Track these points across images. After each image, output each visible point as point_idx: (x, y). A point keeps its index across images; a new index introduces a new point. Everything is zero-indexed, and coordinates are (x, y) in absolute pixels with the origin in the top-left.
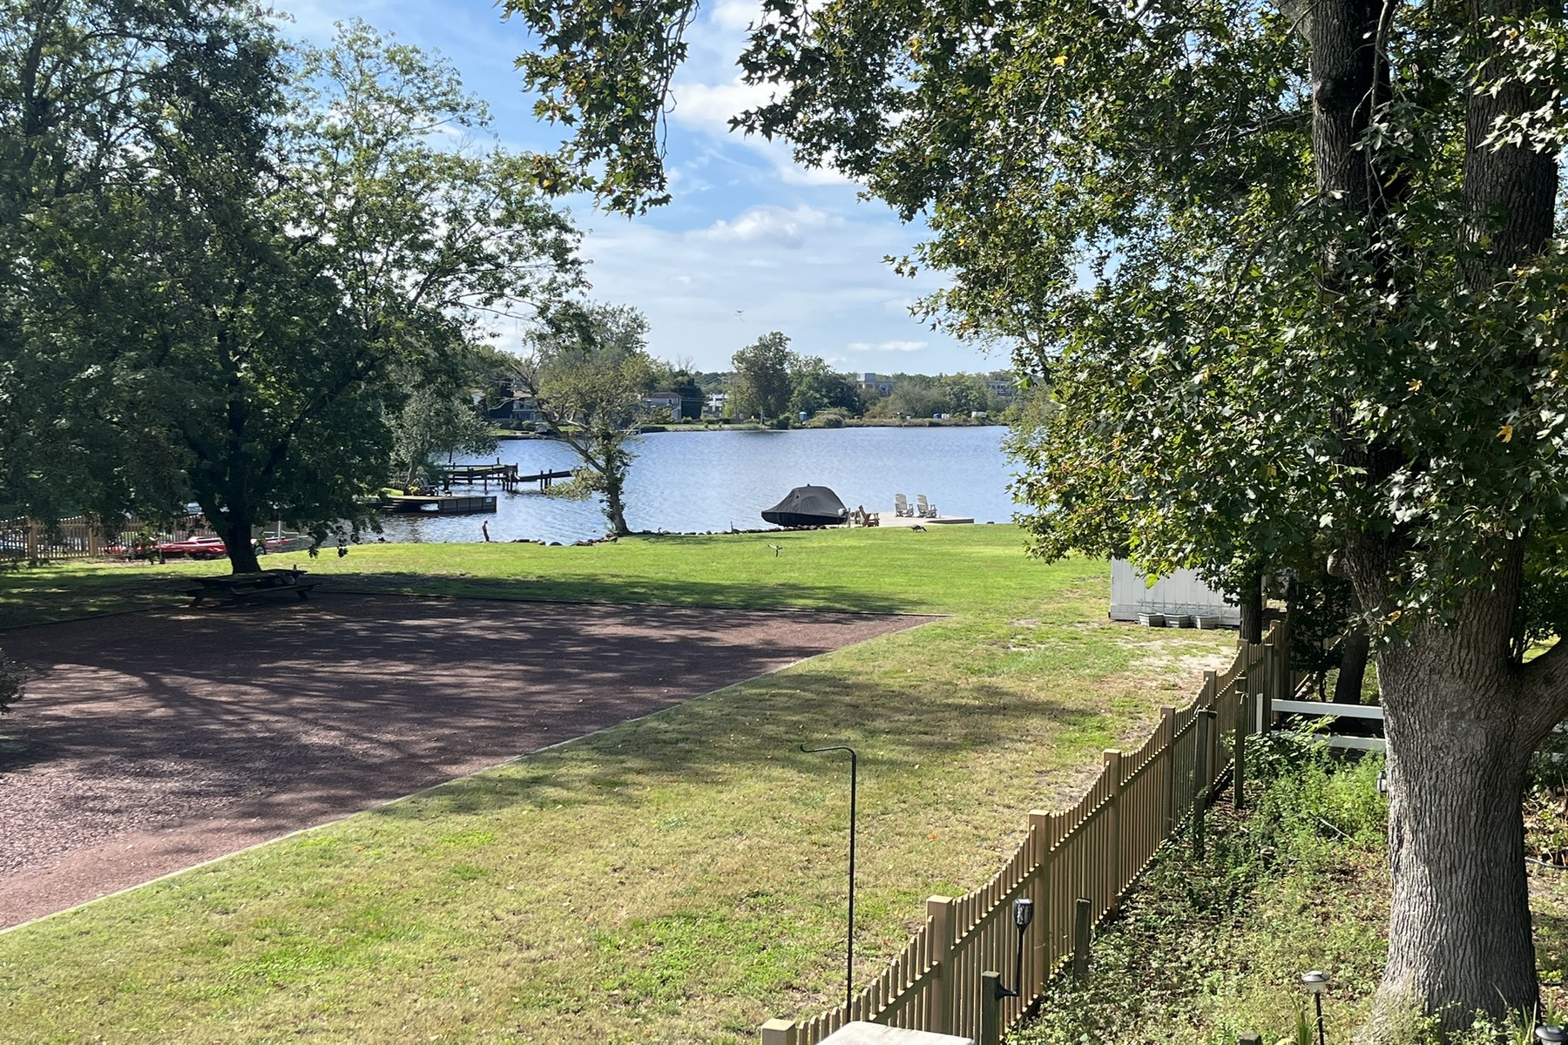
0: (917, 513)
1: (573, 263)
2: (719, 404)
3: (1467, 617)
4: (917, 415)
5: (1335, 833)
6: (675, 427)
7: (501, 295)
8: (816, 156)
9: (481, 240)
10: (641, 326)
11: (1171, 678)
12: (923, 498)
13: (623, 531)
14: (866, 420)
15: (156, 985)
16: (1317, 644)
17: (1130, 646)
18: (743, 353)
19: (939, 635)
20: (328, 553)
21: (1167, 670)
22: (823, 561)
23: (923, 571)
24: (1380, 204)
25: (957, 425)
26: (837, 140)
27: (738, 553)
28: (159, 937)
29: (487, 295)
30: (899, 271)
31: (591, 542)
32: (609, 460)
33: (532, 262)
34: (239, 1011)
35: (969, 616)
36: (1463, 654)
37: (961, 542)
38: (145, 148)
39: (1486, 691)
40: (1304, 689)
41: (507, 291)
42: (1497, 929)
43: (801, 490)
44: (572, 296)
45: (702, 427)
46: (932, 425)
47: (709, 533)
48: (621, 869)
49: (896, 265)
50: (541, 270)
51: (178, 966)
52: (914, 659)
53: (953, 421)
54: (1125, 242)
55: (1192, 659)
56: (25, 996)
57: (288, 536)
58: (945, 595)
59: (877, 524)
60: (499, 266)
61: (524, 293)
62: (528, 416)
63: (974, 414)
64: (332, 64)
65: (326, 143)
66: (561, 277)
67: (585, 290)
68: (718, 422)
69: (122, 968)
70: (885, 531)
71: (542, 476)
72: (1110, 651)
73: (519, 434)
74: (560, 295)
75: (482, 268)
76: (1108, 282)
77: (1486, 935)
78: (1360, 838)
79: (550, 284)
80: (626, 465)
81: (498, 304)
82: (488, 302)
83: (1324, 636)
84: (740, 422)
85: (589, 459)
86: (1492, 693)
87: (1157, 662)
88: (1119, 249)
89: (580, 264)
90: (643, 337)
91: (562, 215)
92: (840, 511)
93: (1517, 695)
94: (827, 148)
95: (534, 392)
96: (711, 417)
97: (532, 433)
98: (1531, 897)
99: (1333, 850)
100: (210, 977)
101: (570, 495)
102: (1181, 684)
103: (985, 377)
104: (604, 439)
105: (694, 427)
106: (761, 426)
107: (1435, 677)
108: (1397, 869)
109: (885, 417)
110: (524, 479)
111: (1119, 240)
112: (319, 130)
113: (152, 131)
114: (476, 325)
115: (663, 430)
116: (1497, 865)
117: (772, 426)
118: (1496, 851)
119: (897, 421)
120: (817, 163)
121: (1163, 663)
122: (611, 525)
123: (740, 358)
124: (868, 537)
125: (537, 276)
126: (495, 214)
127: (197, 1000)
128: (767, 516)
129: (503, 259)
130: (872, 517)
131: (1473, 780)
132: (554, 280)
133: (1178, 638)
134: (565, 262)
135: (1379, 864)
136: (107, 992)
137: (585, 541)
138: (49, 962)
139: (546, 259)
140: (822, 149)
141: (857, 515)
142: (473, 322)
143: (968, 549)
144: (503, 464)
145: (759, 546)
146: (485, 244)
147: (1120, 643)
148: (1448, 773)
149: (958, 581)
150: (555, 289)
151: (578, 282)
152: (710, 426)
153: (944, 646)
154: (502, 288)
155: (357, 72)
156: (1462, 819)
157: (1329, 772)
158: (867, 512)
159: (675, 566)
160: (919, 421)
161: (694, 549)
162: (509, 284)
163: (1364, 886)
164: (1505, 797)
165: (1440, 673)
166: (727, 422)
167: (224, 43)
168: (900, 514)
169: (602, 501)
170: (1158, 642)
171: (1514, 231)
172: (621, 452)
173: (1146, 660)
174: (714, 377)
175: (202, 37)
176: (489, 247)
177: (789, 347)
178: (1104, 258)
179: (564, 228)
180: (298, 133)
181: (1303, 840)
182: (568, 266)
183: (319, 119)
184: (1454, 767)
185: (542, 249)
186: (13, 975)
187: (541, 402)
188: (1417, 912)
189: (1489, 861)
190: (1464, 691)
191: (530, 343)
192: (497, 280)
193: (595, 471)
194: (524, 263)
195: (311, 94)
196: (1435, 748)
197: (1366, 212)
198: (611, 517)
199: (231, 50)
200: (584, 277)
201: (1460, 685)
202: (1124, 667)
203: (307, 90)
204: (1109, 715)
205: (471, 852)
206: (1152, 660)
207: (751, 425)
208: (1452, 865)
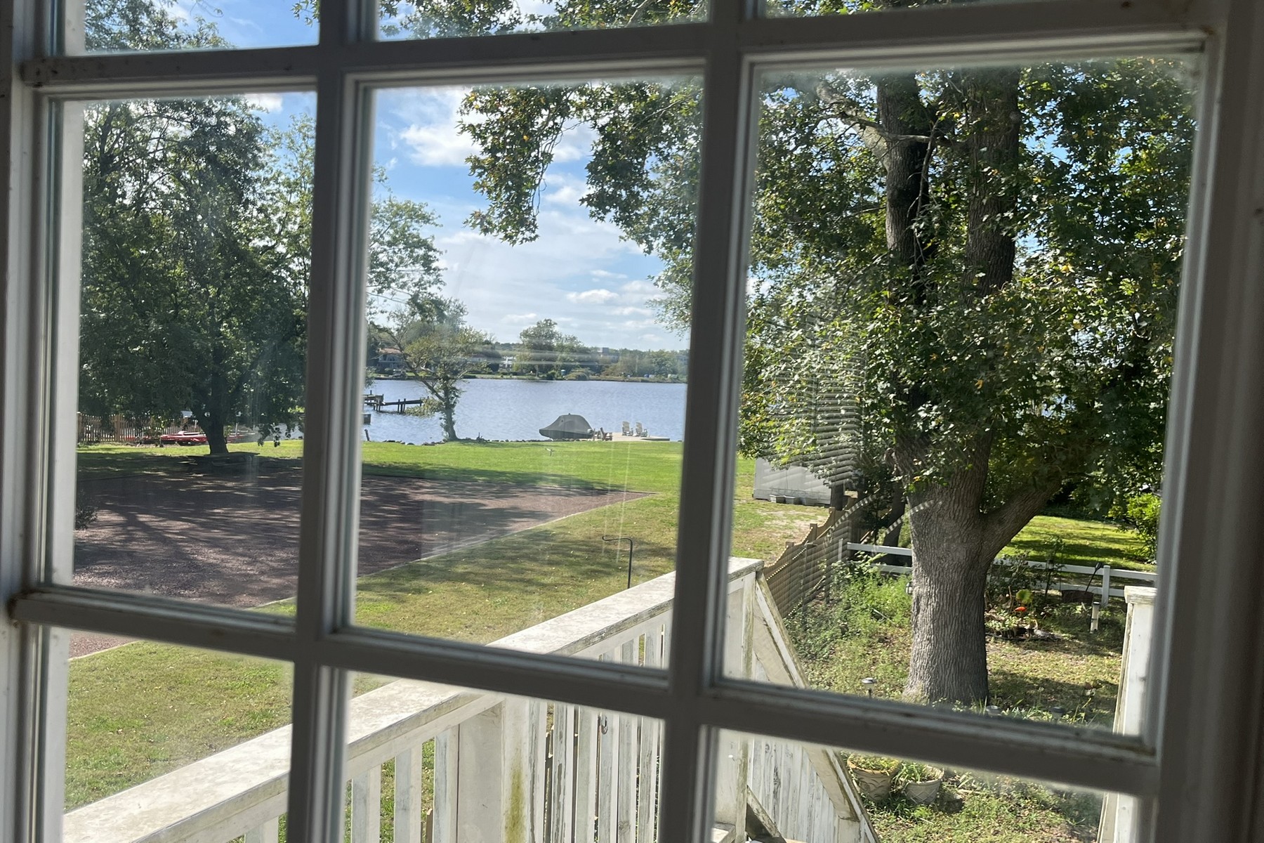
0: (635, 434)
1: (434, 269)
2: (510, 363)
3: (958, 486)
4: (634, 375)
5: (881, 617)
6: (483, 376)
7: (389, 287)
8: (602, 215)
9: (378, 253)
10: (461, 311)
11: (789, 532)
12: (639, 425)
13: (453, 438)
14: (602, 376)
15: (202, 680)
16: (874, 513)
17: (765, 514)
18: (527, 331)
19: (652, 504)
20: (269, 443)
21: (786, 527)
22: (579, 460)
23: (641, 467)
24: (921, 259)
25: (658, 382)
26: (615, 207)
27: (526, 453)
28: (199, 656)
29: (380, 287)
30: (655, 284)
31: (433, 444)
32: (446, 394)
33: (409, 268)
34: (253, 696)
35: (669, 494)
36: (956, 507)
37: (663, 452)
38: (169, 187)
39: (968, 527)
40: (865, 540)
41: (393, 285)
42: (968, 659)
43: (564, 416)
44: (433, 289)
45: (499, 377)
46: (643, 381)
47: (507, 441)
48: (470, 626)
49: (654, 281)
50: (415, 272)
51: (212, 671)
52: (638, 516)
53: (656, 379)
54: (773, 273)
55: (800, 522)
56: (123, 685)
57: (241, 434)
58: (654, 481)
59: (611, 439)
60: (388, 269)
61: (404, 286)
62: (388, 365)
63: (669, 375)
64: (288, 141)
65: (283, 189)
66: (426, 278)
67: (441, 286)
68: (509, 374)
69: (178, 671)
70: (616, 443)
71: (398, 403)
72: (754, 516)
73: (382, 376)
74: (425, 289)
75: (378, 270)
76: (763, 295)
77: (962, 662)
78: (896, 620)
79: (420, 282)
80: (457, 396)
81: (386, 293)
82: (380, 291)
83: (878, 509)
84: (523, 374)
85: (434, 391)
86: (970, 528)
87: (781, 523)
88: (770, 277)
89: (439, 270)
90: (464, 318)
91: (429, 240)
92: (589, 430)
93: (984, 530)
94: (609, 211)
95: (401, 349)
96: (505, 371)
97: (391, 376)
98: (988, 654)
99: (881, 626)
100: (233, 677)
101: (420, 414)
102: (794, 535)
103: (676, 353)
104: (444, 380)
105: (494, 376)
106: (536, 377)
107: (940, 519)
108: (916, 626)
109: (614, 375)
110: (387, 404)
111: (770, 272)
112: (280, 181)
113: (177, 176)
114: (372, 306)
115: (474, 377)
116: (969, 624)
117: (543, 378)
118: (969, 616)
119: (621, 378)
120: (602, 219)
121: (784, 524)
122: (446, 434)
123: (525, 334)
124: (606, 447)
125: (412, 276)
126: (387, 238)
127: (227, 689)
128: (542, 432)
129: (391, 265)
130: (608, 435)
131: (958, 576)
132: (421, 279)
133: (794, 510)
134: (430, 268)
135: (906, 634)
136: (173, 684)
137: (430, 443)
138: (134, 667)
139: (418, 266)
140: (606, 212)
141: (599, 433)
142: (370, 303)
143: (667, 456)
144: (374, 394)
145: (539, 450)
146: (380, 256)
147: (759, 512)
148: (945, 572)
149: (662, 474)
150: (421, 285)
151: (437, 281)
152: (505, 377)
153: (655, 510)
154: (389, 283)
155: (303, 146)
156: (952, 597)
157: (880, 584)
158: (605, 432)
159: (487, 459)
160: (635, 378)
161: (499, 450)
162: (394, 281)
163: (897, 645)
164: (975, 586)
165: (943, 517)
166: (515, 374)
167: (227, 125)
168: (625, 434)
169: (441, 419)
170: (781, 511)
171: (991, 277)
172: (454, 388)
173: (774, 521)
174: (508, 346)
175: (213, 120)
176: (383, 258)
177: (556, 329)
178: (761, 282)
179: (430, 248)
180: (267, 181)
181: (862, 621)
182: (432, 271)
183: (280, 174)
184: (948, 569)
185: (415, 261)
186: (114, 674)
187: (405, 356)
188: (926, 648)
189: (965, 621)
190: (955, 527)
191: (391, 319)
192: (387, 278)
193: (436, 398)
194: (404, 269)
195: (273, 159)
196: (939, 558)
197: (913, 263)
198: (446, 429)
199: (232, 130)
200: (441, 278)
201: (953, 524)
202: (761, 525)
203: (271, 156)
204: (753, 551)
205: (380, 615)
206: (777, 522)
207: (530, 377)
208: (946, 623)
